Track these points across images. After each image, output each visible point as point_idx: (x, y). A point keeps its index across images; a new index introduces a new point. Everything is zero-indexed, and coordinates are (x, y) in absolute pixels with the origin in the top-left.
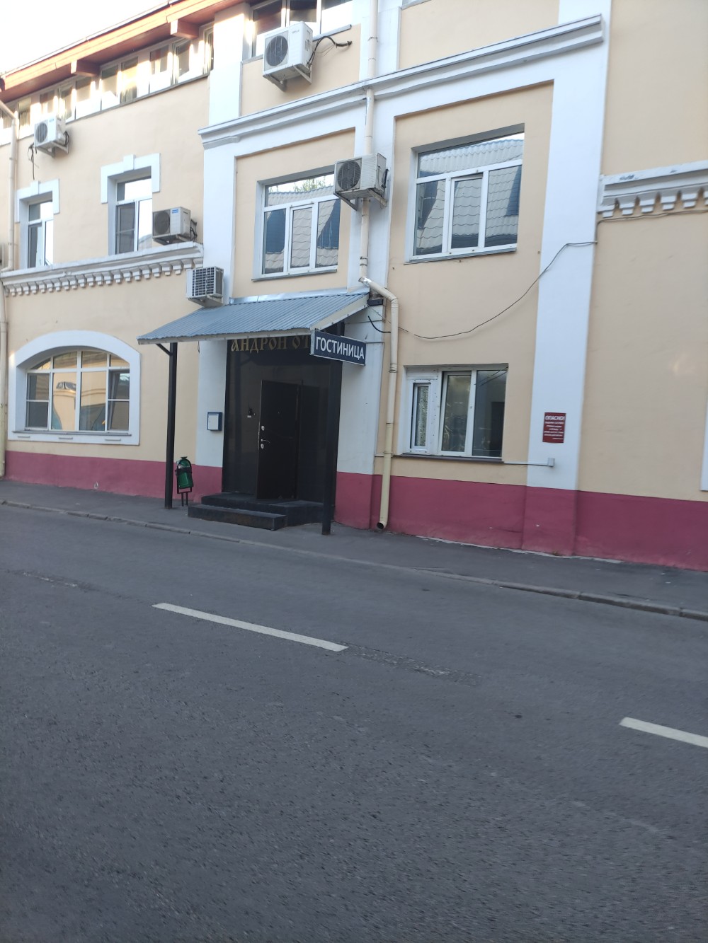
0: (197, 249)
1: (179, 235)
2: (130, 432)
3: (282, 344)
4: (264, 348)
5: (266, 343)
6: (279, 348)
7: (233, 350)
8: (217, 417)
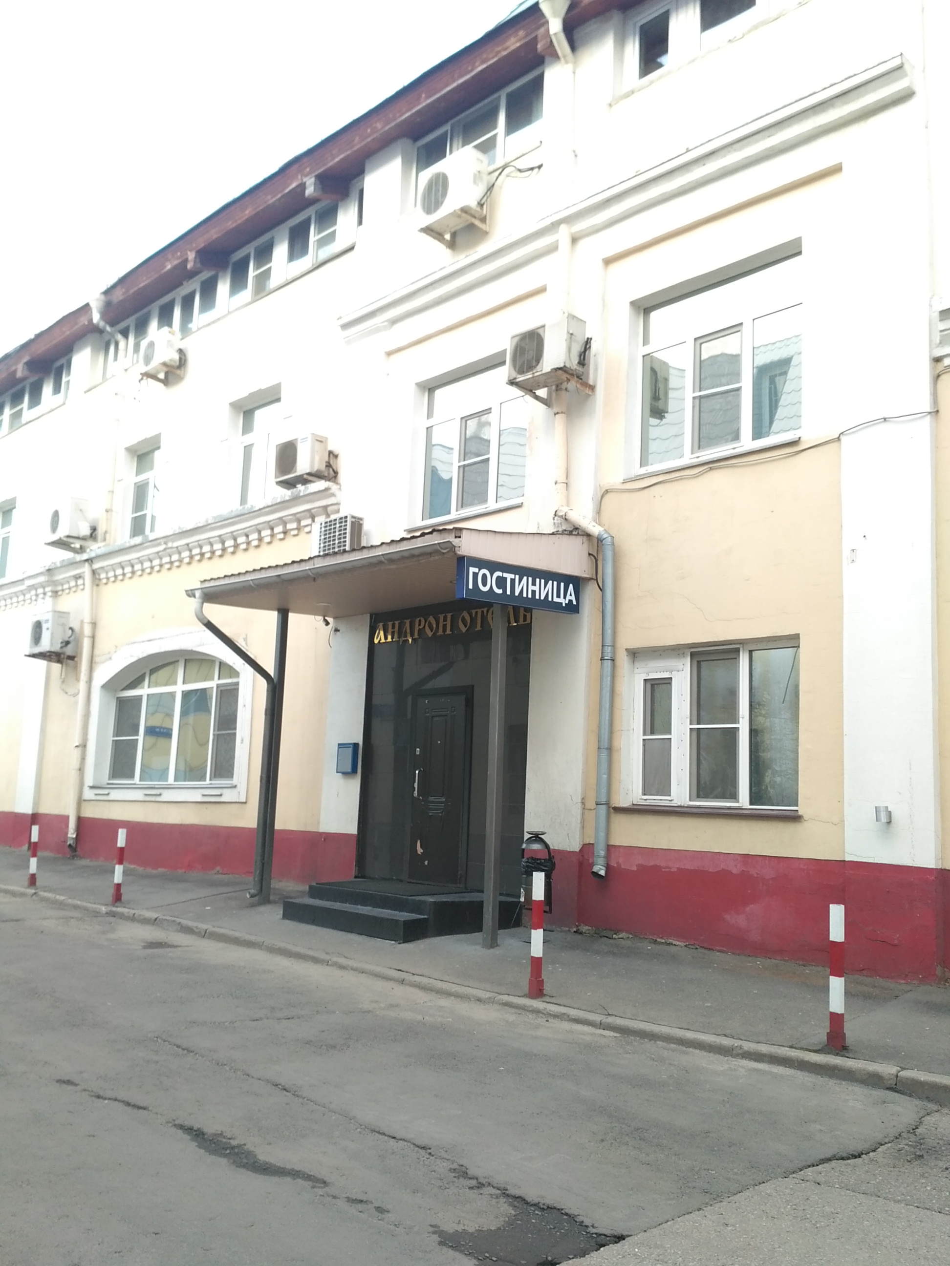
0: (331, 491)
1: (309, 474)
2: (235, 781)
3: (445, 626)
4: (419, 634)
5: (421, 627)
6: (440, 632)
7: (376, 641)
8: (350, 751)
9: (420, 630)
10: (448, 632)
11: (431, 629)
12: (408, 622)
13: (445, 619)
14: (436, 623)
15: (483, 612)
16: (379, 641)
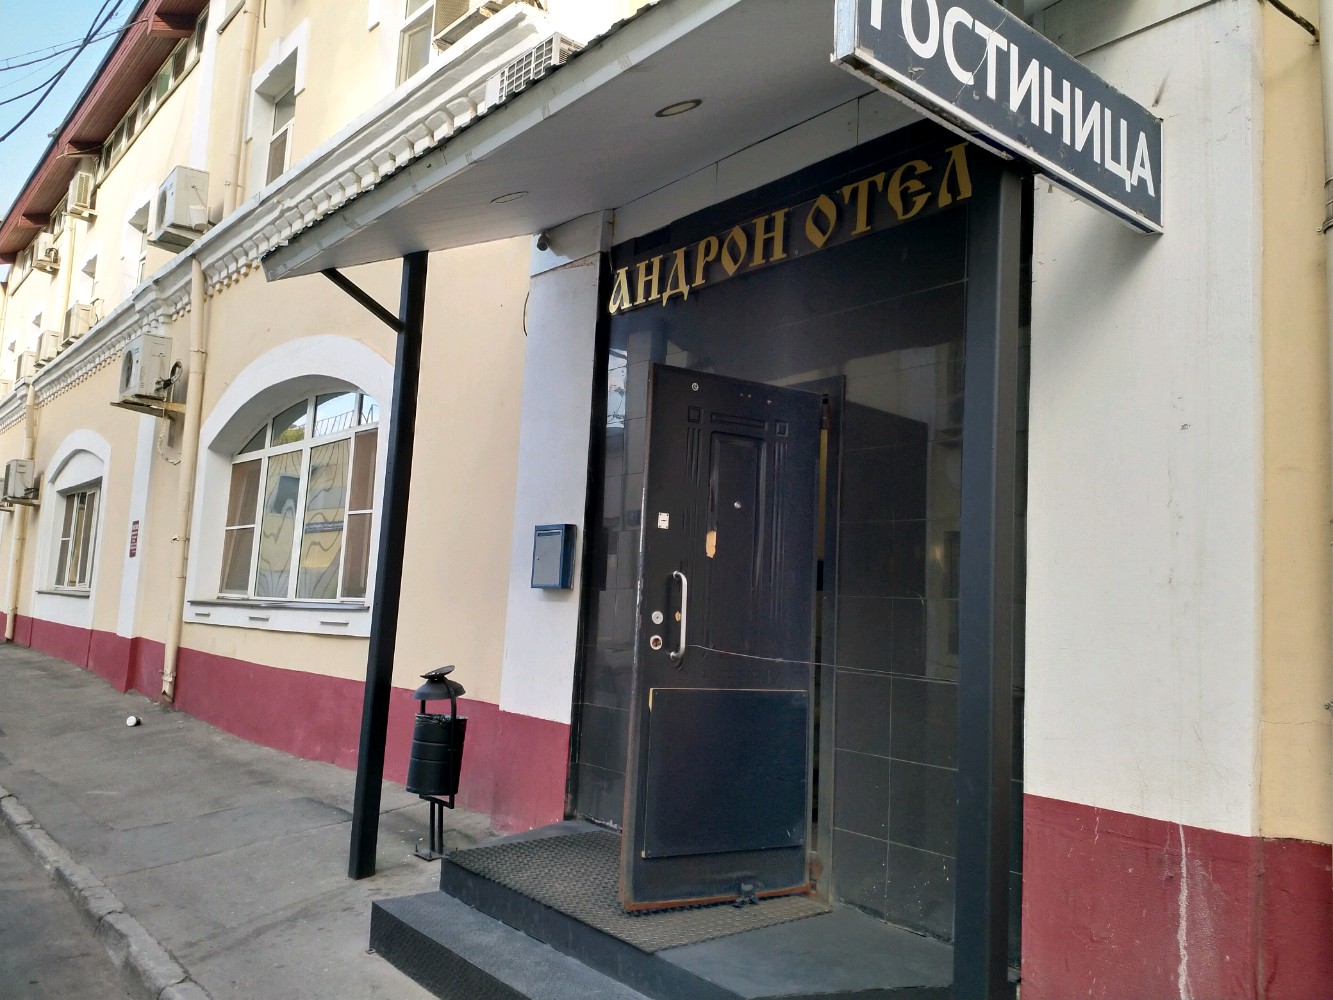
3: (768, 244)
4: (706, 275)
5: (710, 258)
6: (758, 260)
7: (613, 309)
8: (558, 541)
9: (707, 267)
10: (778, 254)
11: (735, 259)
12: (680, 254)
13: (769, 226)
14: (748, 243)
15: (872, 186)
16: (619, 308)
